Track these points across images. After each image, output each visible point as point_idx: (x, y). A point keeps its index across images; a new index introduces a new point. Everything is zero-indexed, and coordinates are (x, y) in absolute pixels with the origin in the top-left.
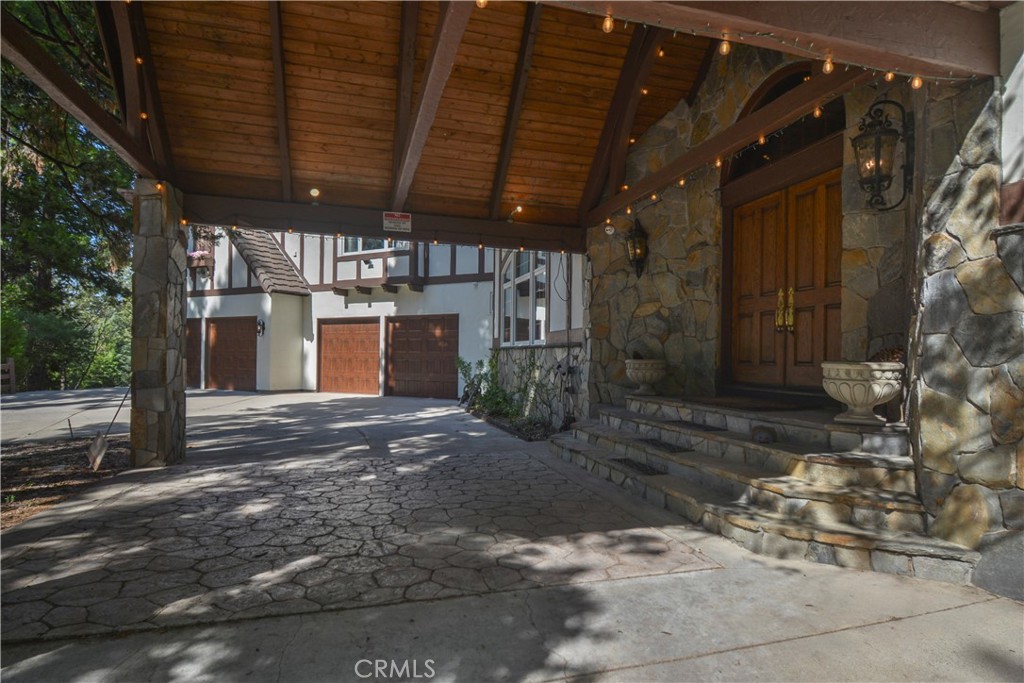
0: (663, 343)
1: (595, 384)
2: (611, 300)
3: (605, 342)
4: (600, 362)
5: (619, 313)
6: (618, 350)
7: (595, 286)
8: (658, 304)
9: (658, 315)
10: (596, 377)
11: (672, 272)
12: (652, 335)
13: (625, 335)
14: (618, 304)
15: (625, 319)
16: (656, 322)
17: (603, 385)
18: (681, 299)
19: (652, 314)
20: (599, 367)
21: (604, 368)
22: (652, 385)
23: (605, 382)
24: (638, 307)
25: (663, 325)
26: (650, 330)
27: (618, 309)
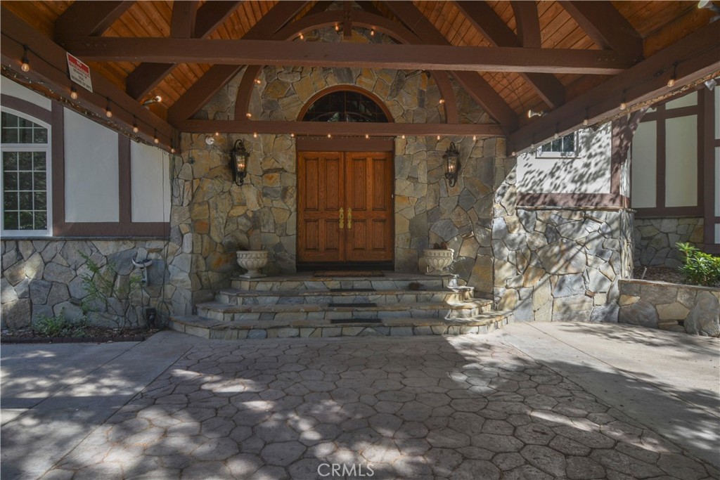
0: (248, 237)
1: (197, 273)
2: (211, 201)
3: (206, 237)
4: (201, 254)
5: (217, 212)
6: (217, 243)
7: (195, 187)
8: (245, 208)
9: (245, 215)
10: (197, 267)
11: (253, 185)
12: (241, 231)
13: (222, 230)
14: (217, 205)
15: (222, 217)
16: (244, 221)
17: (204, 274)
18: (260, 205)
19: (242, 215)
20: (201, 258)
21: (205, 259)
22: (261, 270)
23: (205, 271)
24: (232, 208)
25: (249, 224)
26: (240, 227)
27: (217, 209)
